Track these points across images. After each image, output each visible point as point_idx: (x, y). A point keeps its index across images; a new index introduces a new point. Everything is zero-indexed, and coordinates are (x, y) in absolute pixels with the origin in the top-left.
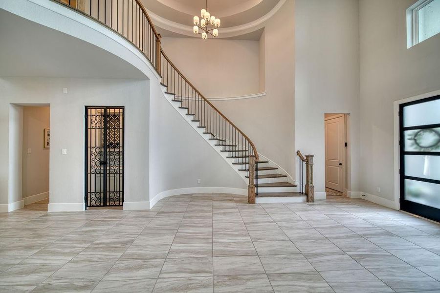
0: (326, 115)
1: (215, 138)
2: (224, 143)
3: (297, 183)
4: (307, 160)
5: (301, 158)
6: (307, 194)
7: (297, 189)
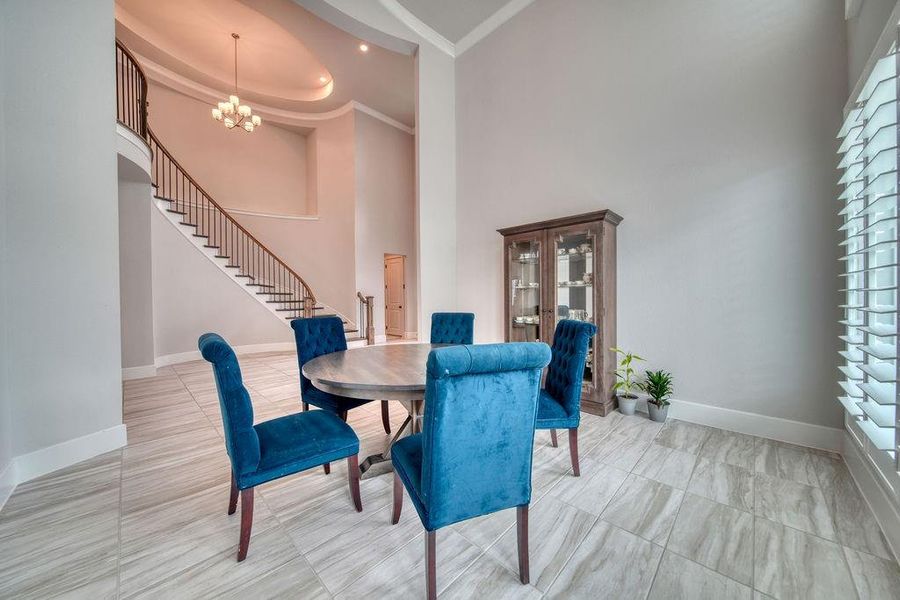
0: (386, 255)
1: (256, 282)
2: (272, 290)
3: (358, 328)
4: (368, 302)
5: (362, 299)
6: (368, 338)
7: (358, 335)
